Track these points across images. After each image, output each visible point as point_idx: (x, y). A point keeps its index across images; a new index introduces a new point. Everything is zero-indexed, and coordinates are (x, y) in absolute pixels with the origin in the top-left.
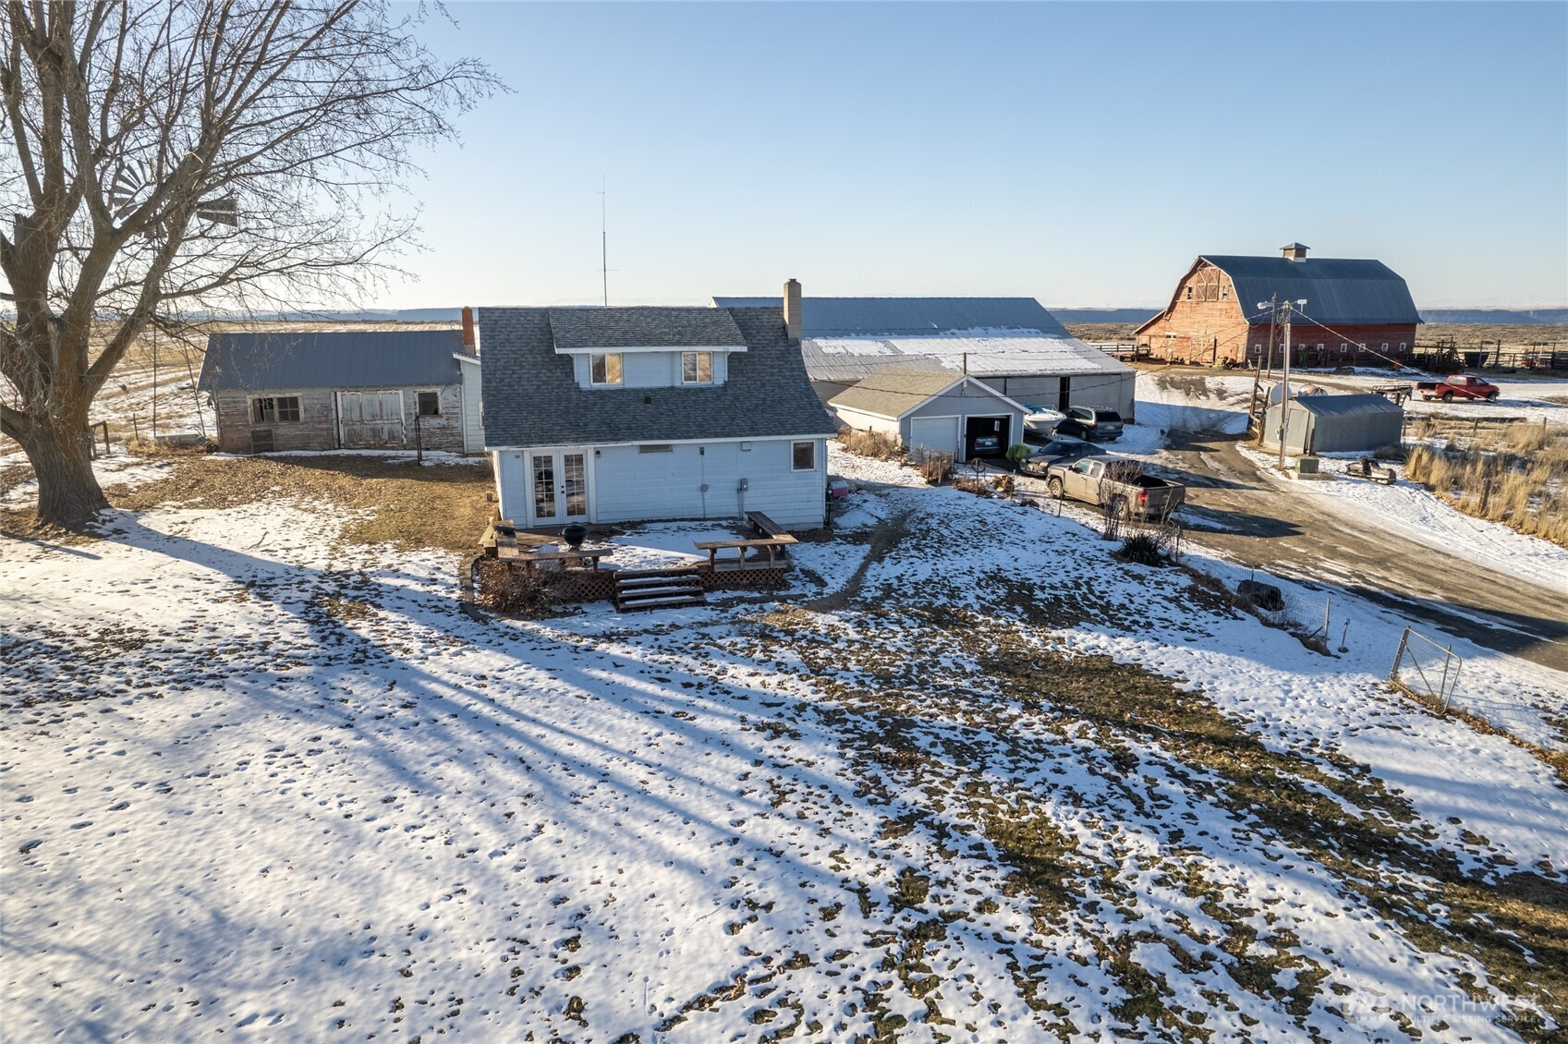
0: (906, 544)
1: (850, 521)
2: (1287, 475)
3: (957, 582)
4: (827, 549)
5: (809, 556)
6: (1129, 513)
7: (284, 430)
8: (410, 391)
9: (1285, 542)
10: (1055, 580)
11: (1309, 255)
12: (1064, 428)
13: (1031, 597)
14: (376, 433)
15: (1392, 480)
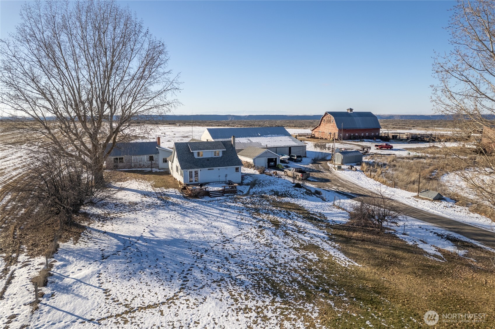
0: (256, 185)
1: (246, 181)
2: (336, 170)
3: (265, 192)
4: (242, 187)
5: (239, 188)
6: (299, 179)
7: (121, 165)
8: (147, 155)
9: (328, 184)
10: (283, 191)
11: (353, 111)
12: (289, 159)
13: (278, 194)
14: (140, 165)
15: (356, 170)
